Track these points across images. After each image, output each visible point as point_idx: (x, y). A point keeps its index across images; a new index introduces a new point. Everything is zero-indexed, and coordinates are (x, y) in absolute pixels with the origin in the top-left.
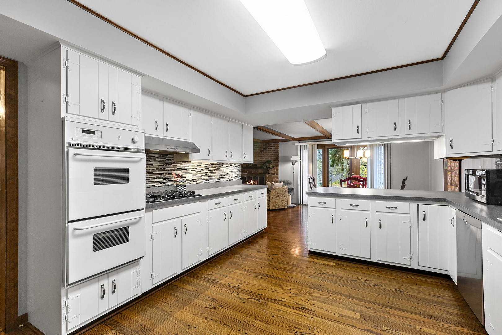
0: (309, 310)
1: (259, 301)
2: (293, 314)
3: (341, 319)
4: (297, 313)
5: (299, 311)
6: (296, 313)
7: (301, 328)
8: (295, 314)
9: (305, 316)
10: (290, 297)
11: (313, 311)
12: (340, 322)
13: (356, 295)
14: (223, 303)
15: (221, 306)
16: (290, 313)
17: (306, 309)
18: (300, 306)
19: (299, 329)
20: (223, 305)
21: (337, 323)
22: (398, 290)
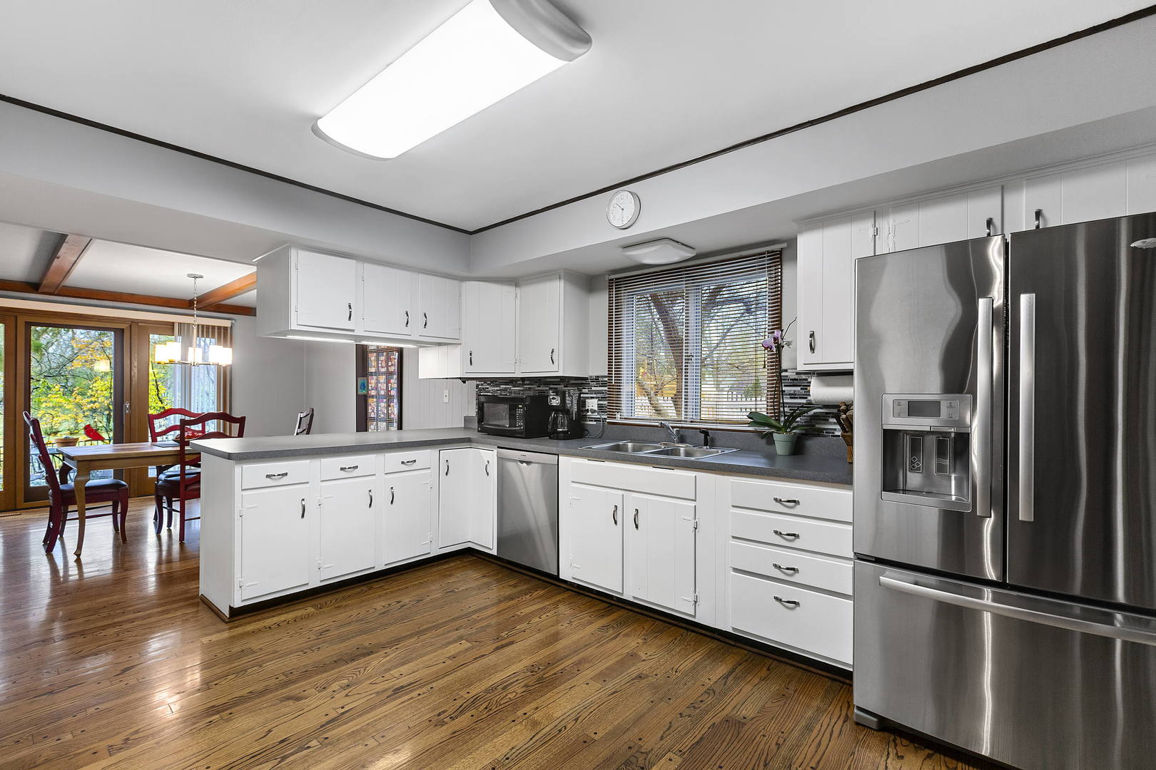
0: (408, 685)
3: (460, 660)
4: (405, 702)
6: (402, 703)
9: (419, 695)
10: (347, 695)
13: (422, 626)
16: (396, 710)
17: (402, 687)
18: (390, 692)
19: (444, 712)
22: (447, 592)
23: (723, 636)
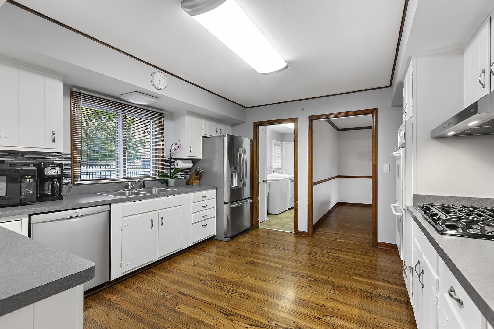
1: (276, 324)
2: (241, 309)
3: (198, 304)
5: (234, 312)
7: (239, 297)
8: (238, 309)
11: (219, 311)
12: (201, 301)
14: (317, 322)
15: (319, 318)
16: (244, 310)
18: (231, 317)
19: (240, 297)
20: (316, 319)
21: (205, 301)
23: (187, 250)
